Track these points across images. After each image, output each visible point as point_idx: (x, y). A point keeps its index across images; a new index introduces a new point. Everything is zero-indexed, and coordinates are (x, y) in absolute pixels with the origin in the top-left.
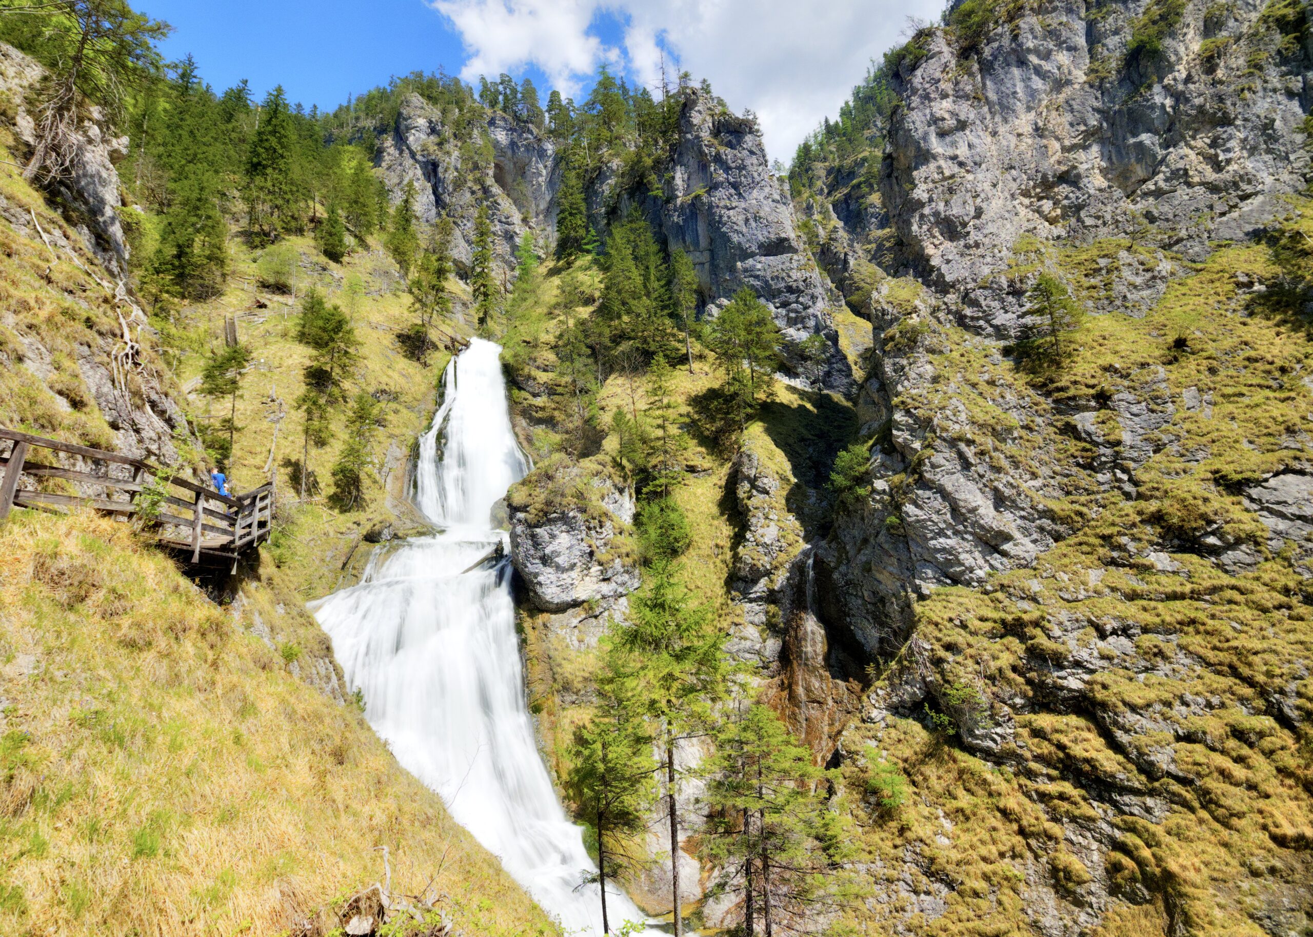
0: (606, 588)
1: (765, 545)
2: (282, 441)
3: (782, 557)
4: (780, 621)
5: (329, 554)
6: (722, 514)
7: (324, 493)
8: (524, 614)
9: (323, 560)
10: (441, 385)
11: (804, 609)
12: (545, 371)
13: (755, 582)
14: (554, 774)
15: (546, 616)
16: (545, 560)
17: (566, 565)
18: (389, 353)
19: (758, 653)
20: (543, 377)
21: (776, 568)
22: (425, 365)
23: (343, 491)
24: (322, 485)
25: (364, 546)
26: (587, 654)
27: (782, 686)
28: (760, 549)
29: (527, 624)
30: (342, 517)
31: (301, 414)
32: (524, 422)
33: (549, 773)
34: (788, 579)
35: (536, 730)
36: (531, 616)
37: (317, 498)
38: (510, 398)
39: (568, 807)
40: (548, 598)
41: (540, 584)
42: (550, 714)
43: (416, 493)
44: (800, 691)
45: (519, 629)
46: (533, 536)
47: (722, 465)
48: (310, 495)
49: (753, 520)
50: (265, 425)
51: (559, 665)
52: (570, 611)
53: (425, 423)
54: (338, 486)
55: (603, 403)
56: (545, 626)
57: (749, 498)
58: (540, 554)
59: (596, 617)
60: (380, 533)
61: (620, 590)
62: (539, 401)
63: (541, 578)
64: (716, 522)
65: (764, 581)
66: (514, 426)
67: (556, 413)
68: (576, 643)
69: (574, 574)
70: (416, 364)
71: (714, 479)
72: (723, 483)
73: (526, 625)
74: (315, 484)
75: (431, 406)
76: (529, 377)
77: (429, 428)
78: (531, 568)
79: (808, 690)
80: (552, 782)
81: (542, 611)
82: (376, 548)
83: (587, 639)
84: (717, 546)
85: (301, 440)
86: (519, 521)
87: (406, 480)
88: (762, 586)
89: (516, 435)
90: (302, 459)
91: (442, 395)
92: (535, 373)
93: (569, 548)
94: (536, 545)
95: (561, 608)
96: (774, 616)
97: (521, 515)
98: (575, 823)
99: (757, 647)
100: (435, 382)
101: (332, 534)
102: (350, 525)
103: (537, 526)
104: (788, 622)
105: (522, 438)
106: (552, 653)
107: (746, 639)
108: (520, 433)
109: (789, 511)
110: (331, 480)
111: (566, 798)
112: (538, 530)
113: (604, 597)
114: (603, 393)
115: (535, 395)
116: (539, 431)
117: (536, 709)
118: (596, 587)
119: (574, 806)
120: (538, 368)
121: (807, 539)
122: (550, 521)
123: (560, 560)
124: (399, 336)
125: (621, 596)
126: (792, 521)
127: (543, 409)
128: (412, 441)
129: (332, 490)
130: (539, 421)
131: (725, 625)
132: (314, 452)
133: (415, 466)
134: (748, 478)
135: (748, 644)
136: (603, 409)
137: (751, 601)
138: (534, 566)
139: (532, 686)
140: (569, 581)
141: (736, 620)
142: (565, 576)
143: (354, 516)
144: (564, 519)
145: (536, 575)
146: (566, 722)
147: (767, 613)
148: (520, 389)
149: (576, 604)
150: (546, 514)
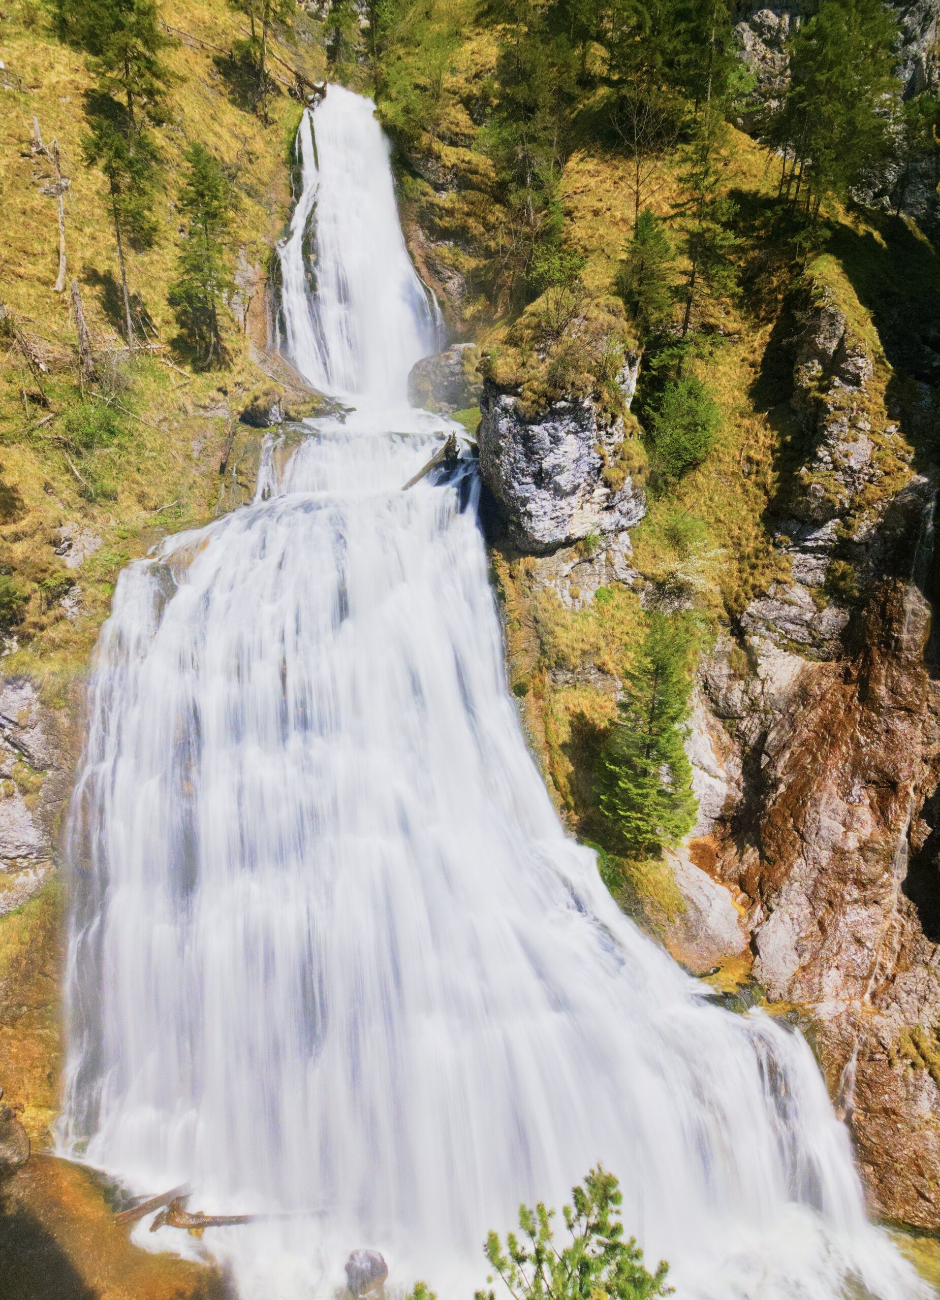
0: (608, 520)
1: (850, 471)
2: (75, 235)
3: (873, 491)
4: (855, 589)
5: (195, 445)
6: (758, 409)
7: (163, 336)
8: (499, 556)
9: (188, 457)
10: (294, 161)
11: (905, 576)
12: (453, 144)
13: (819, 524)
14: (549, 778)
15: (530, 559)
16: (541, 479)
17: (568, 488)
18: (207, 91)
19: (808, 625)
20: (451, 155)
21: (860, 508)
22: (266, 121)
23: (191, 335)
24: (157, 321)
25: (245, 434)
26: (585, 617)
27: (846, 677)
28: (839, 475)
29: (503, 571)
30: (199, 380)
31: (98, 177)
32: (421, 235)
33: (543, 777)
34: (880, 528)
35: (523, 718)
36: (509, 559)
37: (154, 345)
38: (400, 191)
39: (568, 819)
40: (537, 536)
41: (530, 515)
42: (539, 696)
43: (285, 341)
44: (882, 691)
45: (494, 579)
46: (527, 440)
47: (755, 328)
48: (143, 338)
49: (834, 429)
50: (37, 200)
51: (552, 633)
52: (560, 553)
53: (279, 225)
54: (183, 325)
55: (569, 204)
56: (528, 573)
57: (824, 389)
58: (533, 468)
59: (591, 561)
60: (266, 413)
61: (624, 522)
62: (446, 199)
63: (531, 507)
64: (746, 422)
65: (832, 525)
66: (408, 239)
67: (471, 221)
68: (569, 600)
69: (574, 500)
70: (252, 118)
71: (742, 350)
72: (758, 357)
73: (500, 571)
74: (146, 319)
75: (285, 197)
76: (429, 154)
77: (288, 233)
78: (518, 490)
79: (894, 691)
80: (548, 788)
81: (525, 554)
82: (267, 441)
83: (582, 594)
84: (749, 460)
85: (108, 236)
86: (505, 410)
87: (268, 318)
88: (829, 531)
89: (411, 254)
90: (117, 271)
91: (298, 178)
92: (439, 147)
93: (577, 460)
94: (530, 453)
95: (549, 550)
96: (844, 576)
97: (508, 400)
98: (580, 842)
99: (808, 616)
100: (284, 154)
101: (190, 409)
102: (214, 393)
103: (535, 421)
104: (868, 591)
105: (419, 259)
106: (541, 615)
107: (791, 604)
108: (417, 252)
109: (890, 417)
110: (170, 313)
111: (566, 806)
112: (536, 429)
113: (603, 532)
114: (565, 185)
115: (438, 188)
116: (445, 249)
117: (520, 690)
118: (596, 518)
119: (575, 818)
120: (442, 138)
121: (918, 466)
122: (556, 415)
123: (563, 480)
124: (218, 62)
125: (623, 529)
126: (892, 433)
127: (450, 212)
128: (267, 254)
129: (175, 331)
130: (444, 234)
131: (763, 581)
132: (132, 257)
133: (278, 297)
134: (822, 356)
135: (794, 611)
136: (569, 213)
137: (805, 550)
138: (524, 488)
139: (513, 659)
140: (567, 511)
141: (781, 576)
142: (563, 503)
143: (216, 377)
144: (576, 412)
145: (525, 501)
146: (559, 708)
147: (829, 571)
148: (415, 175)
149: (569, 542)
150: (550, 400)
